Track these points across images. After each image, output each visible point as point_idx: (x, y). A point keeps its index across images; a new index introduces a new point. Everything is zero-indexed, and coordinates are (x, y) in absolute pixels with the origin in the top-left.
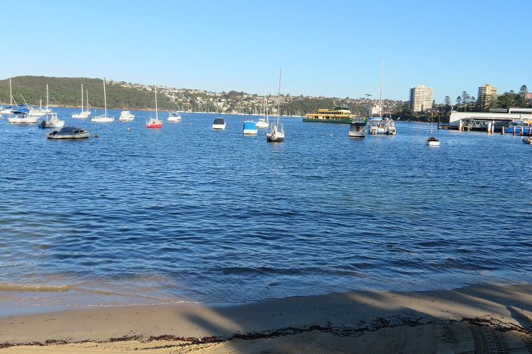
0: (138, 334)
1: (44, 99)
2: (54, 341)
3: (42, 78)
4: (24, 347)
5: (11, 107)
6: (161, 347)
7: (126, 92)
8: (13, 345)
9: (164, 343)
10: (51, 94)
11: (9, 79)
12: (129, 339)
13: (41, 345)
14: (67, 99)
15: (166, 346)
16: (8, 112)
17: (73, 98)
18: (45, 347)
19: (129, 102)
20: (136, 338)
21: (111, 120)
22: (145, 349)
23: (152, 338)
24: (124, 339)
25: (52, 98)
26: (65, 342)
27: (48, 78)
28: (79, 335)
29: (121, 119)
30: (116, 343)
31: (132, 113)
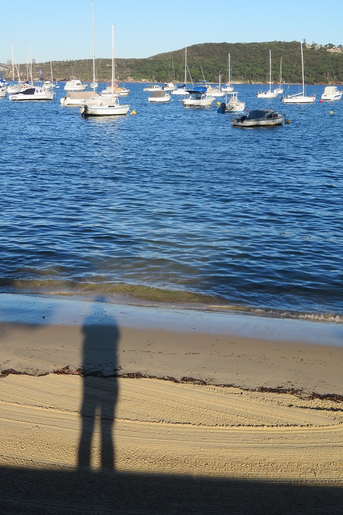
0: (296, 387)
1: (226, 74)
2: (191, 380)
3: (224, 45)
4: (156, 380)
5: (184, 86)
6: (324, 409)
7: (333, 59)
8: (145, 377)
9: (330, 404)
10: (235, 67)
11: (184, 49)
12: (285, 391)
13: (176, 381)
14: (254, 73)
15: (332, 409)
16: (182, 92)
17: (261, 71)
18: (179, 385)
19: (337, 74)
20: (293, 392)
21: (311, 99)
22: (302, 407)
23: (314, 396)
24: (278, 390)
25: (235, 72)
26: (205, 383)
27: (231, 45)
28: (222, 377)
29: (323, 97)
30: (266, 394)
31: (339, 89)
